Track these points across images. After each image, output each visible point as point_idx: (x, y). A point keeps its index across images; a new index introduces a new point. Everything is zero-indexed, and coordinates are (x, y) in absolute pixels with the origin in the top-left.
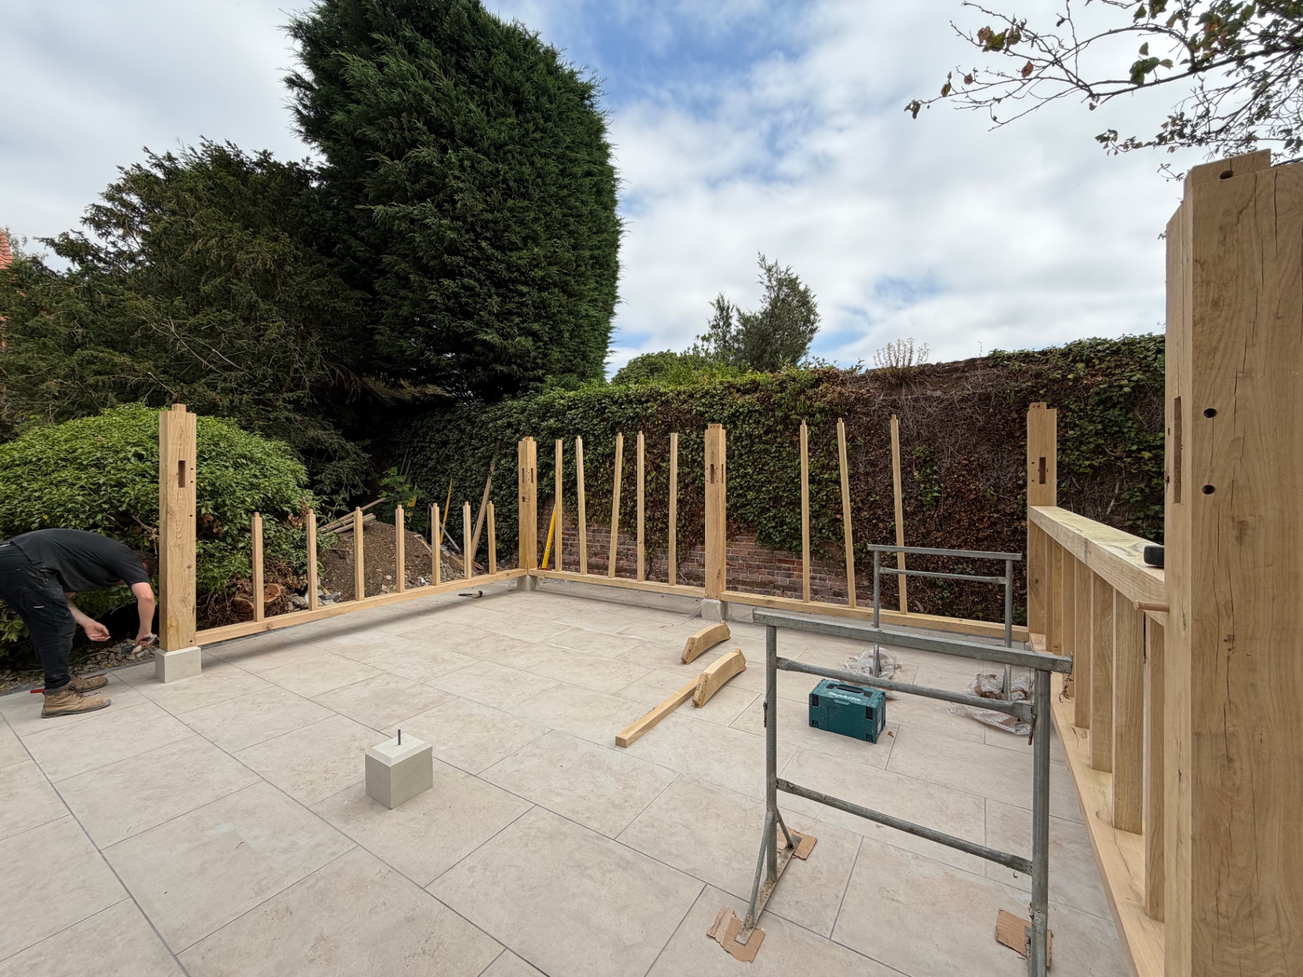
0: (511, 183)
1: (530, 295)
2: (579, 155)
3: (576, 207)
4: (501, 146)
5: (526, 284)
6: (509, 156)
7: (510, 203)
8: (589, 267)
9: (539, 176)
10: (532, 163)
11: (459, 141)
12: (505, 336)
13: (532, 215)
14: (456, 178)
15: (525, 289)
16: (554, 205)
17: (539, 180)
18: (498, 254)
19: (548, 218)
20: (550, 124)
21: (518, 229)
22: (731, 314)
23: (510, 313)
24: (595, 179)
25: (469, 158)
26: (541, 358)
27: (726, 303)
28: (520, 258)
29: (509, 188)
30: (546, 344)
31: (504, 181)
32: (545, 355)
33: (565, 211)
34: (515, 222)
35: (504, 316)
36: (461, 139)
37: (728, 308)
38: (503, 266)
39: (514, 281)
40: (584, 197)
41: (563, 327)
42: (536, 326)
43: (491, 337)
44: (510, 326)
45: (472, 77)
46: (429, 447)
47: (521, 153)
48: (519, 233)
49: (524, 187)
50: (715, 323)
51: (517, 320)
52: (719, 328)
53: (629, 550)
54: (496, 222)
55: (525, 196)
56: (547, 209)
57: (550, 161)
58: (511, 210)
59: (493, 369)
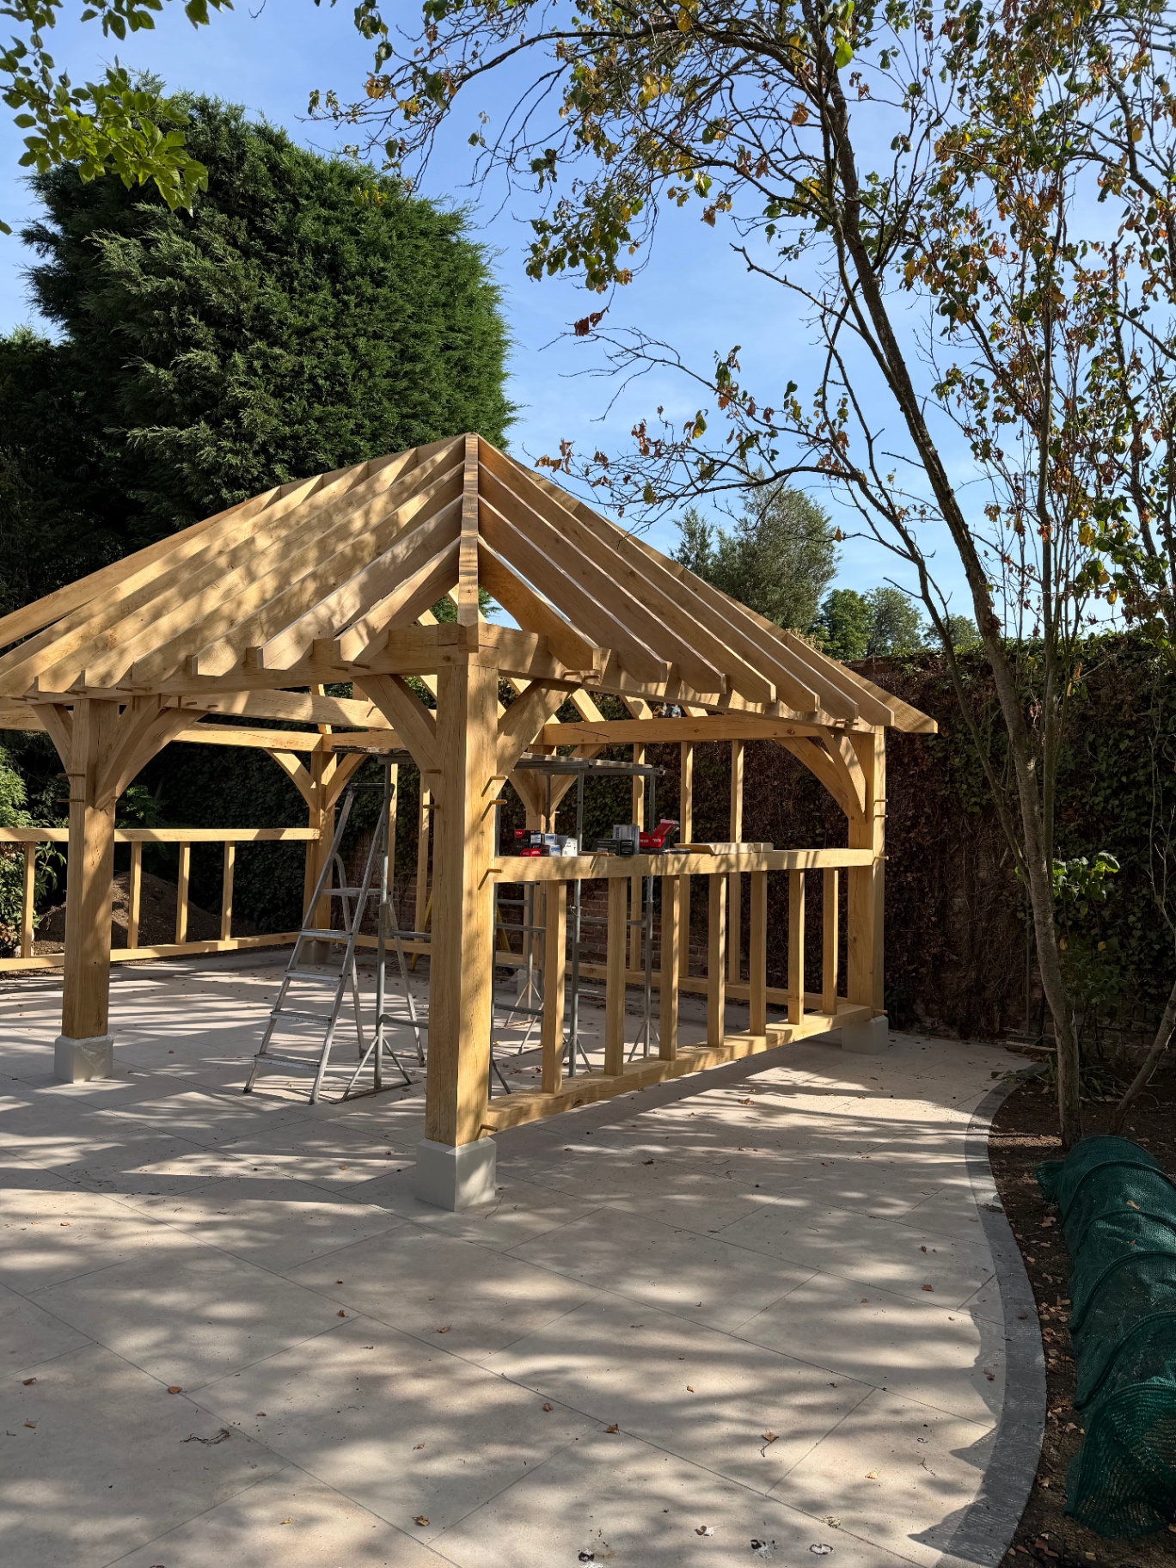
0: (321, 382)
2: (427, 327)
4: (309, 330)
6: (320, 345)
9: (364, 366)
10: (353, 349)
11: (248, 334)
14: (242, 384)
16: (387, 404)
17: (364, 373)
19: (376, 424)
20: (384, 291)
21: (328, 445)
22: (709, 541)
24: (456, 354)
25: (260, 354)
27: (699, 522)
29: (317, 387)
31: (312, 379)
34: (326, 436)
36: (251, 330)
40: (435, 387)
45: (270, 241)
47: (337, 338)
48: (331, 448)
49: (341, 384)
50: (682, 555)
52: (689, 562)
54: (295, 437)
55: (343, 398)
56: (376, 410)
57: (382, 343)
58: (319, 419)
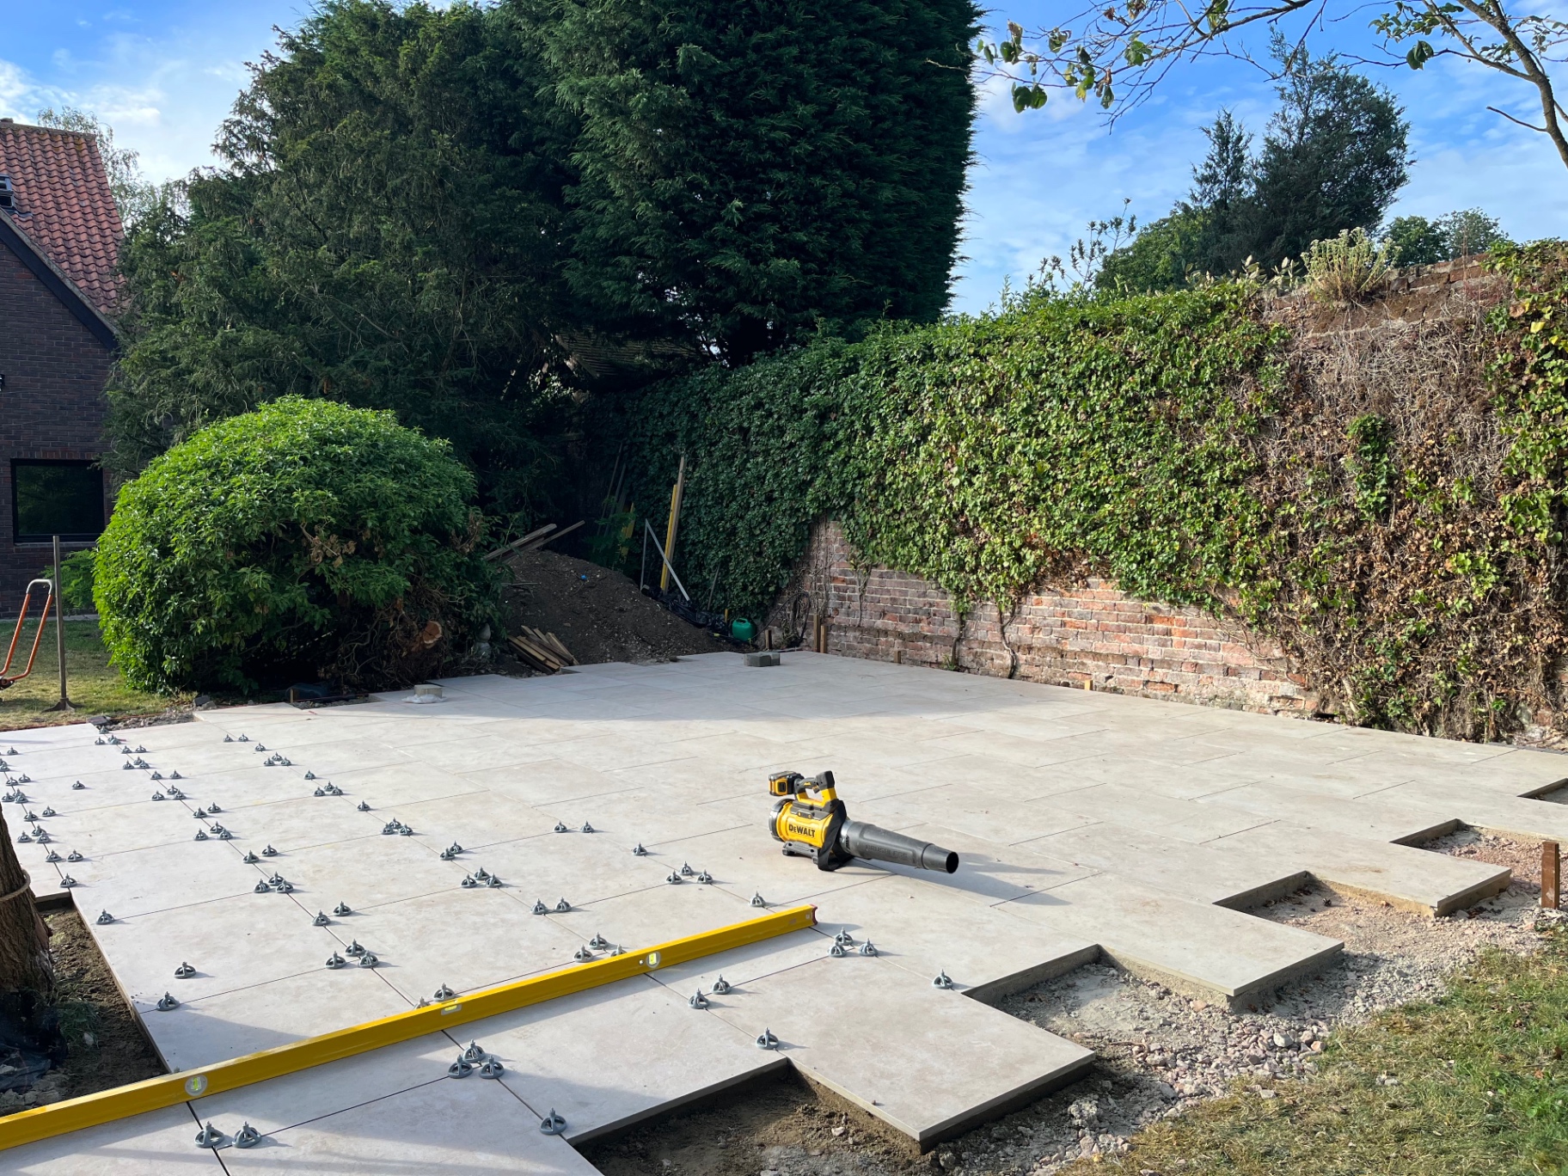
1: (791, 184)
3: (873, 16)
5: (784, 167)
7: (757, 37)
8: (901, 118)
12: (755, 257)
13: (795, 51)
15: (781, 176)
16: (834, 23)
18: (738, 124)
19: (821, 47)
21: (768, 78)
23: (760, 217)
26: (814, 289)
27: (1235, 127)
28: (774, 128)
30: (822, 264)
32: (820, 284)
33: (854, 26)
34: (765, 68)
35: (752, 223)
37: (1240, 139)
38: (747, 142)
39: (767, 166)
41: (850, 231)
42: (802, 236)
43: (733, 262)
44: (760, 241)
46: (650, 443)
48: (772, 82)
51: (772, 229)
53: (931, 605)
58: (757, 48)
59: (739, 312)
